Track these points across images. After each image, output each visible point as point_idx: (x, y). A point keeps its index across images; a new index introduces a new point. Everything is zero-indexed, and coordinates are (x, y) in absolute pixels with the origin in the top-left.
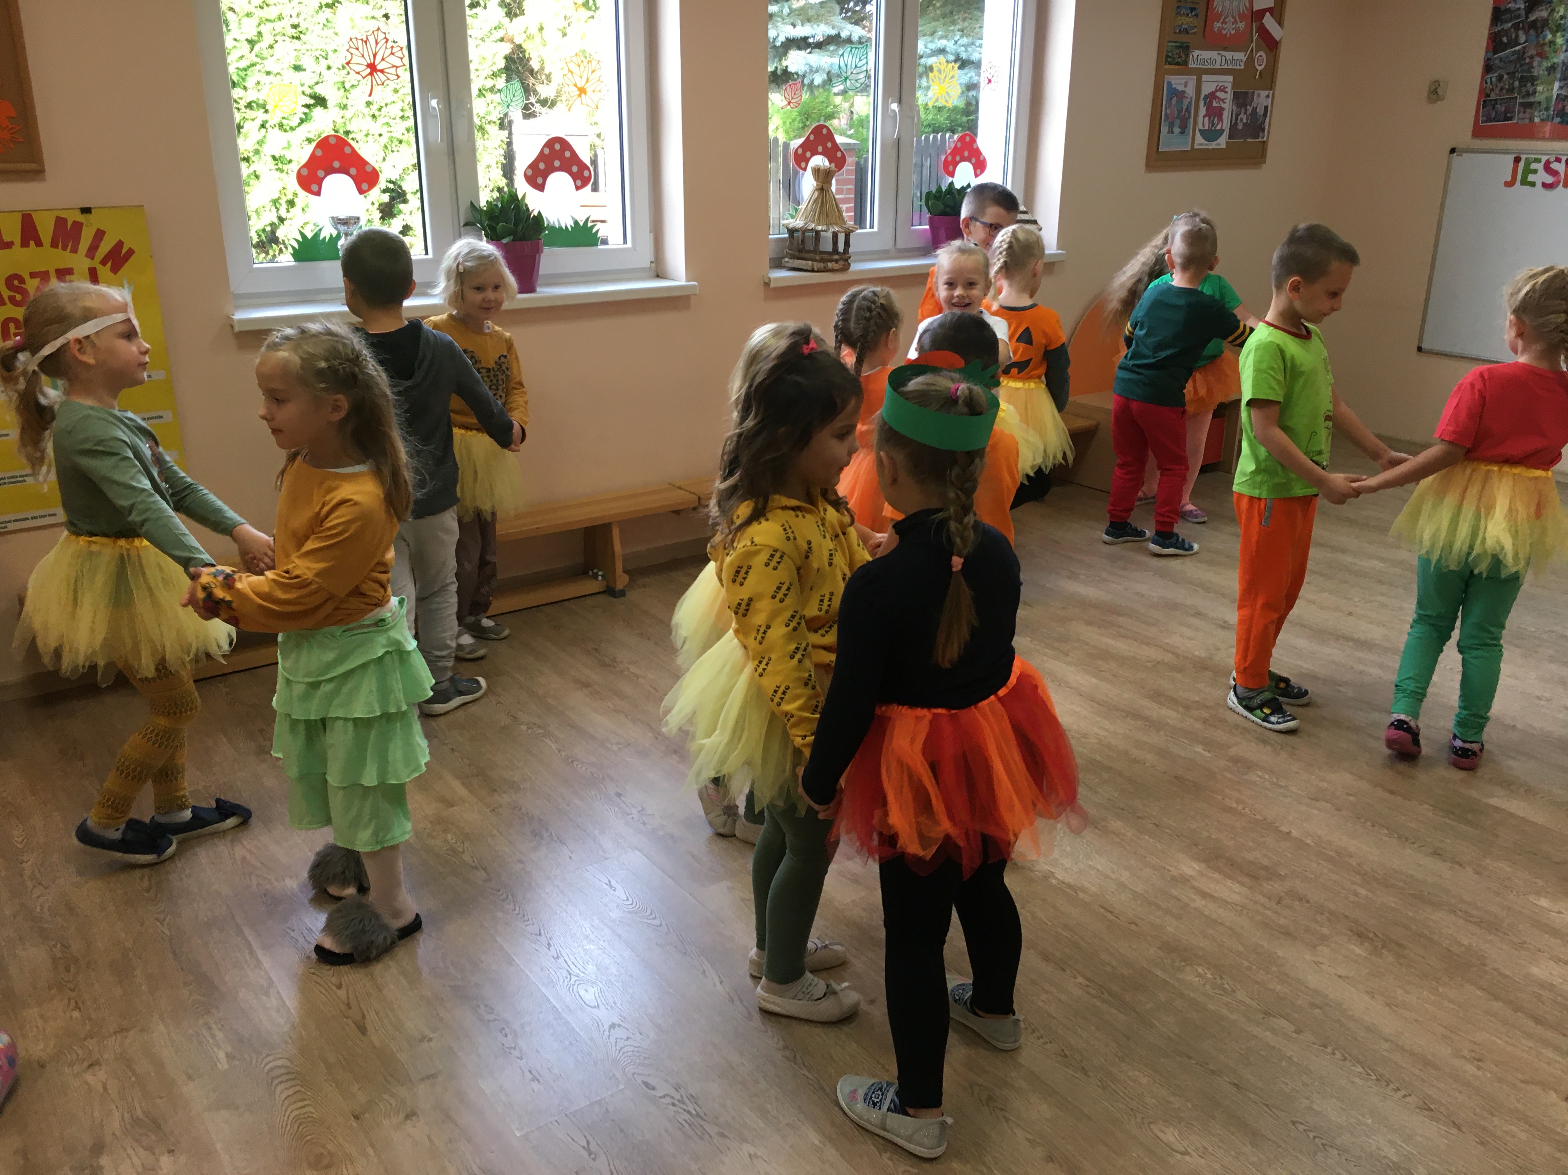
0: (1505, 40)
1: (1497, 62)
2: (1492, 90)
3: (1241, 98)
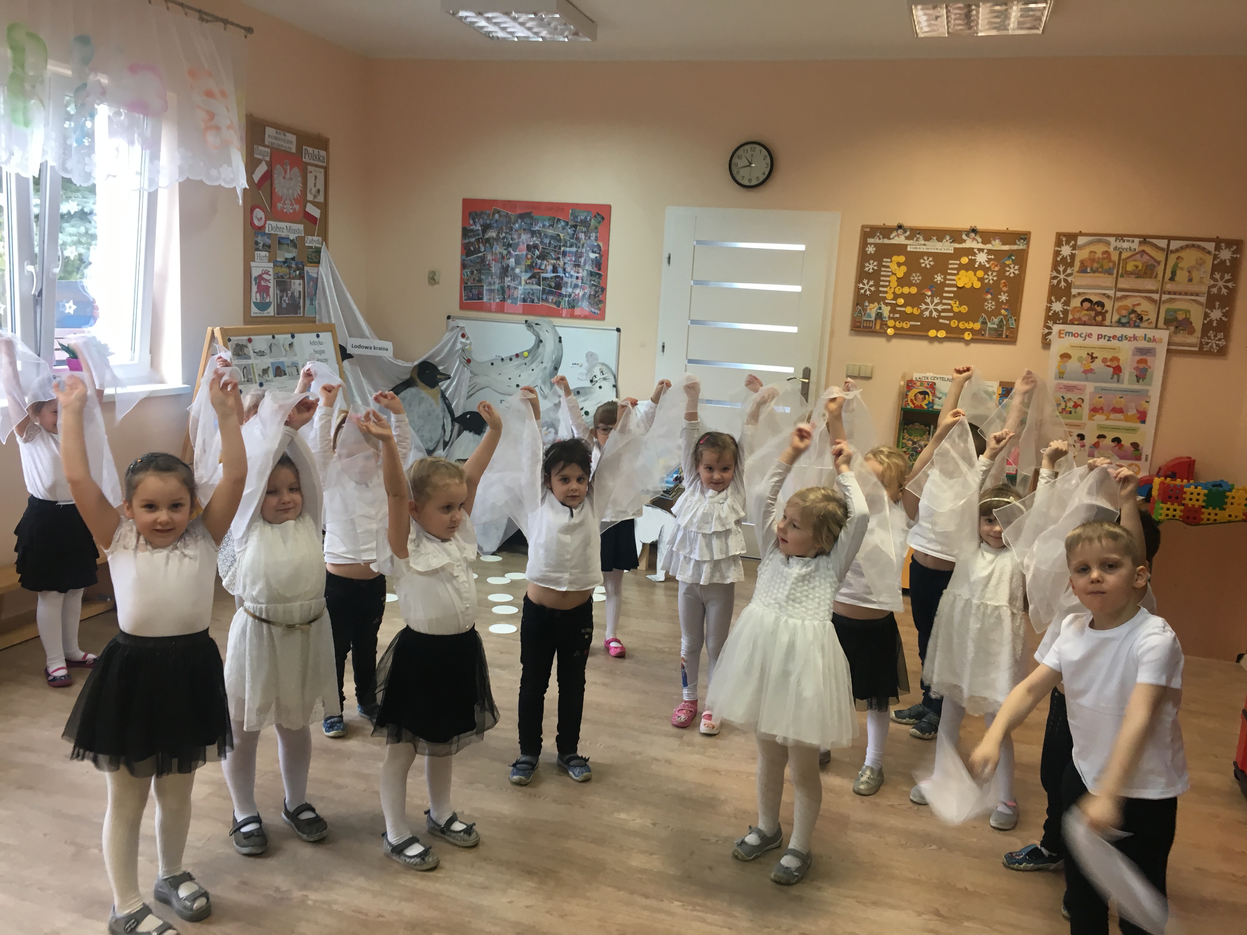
0: (472, 248)
1: (469, 262)
2: (468, 280)
3: (282, 285)
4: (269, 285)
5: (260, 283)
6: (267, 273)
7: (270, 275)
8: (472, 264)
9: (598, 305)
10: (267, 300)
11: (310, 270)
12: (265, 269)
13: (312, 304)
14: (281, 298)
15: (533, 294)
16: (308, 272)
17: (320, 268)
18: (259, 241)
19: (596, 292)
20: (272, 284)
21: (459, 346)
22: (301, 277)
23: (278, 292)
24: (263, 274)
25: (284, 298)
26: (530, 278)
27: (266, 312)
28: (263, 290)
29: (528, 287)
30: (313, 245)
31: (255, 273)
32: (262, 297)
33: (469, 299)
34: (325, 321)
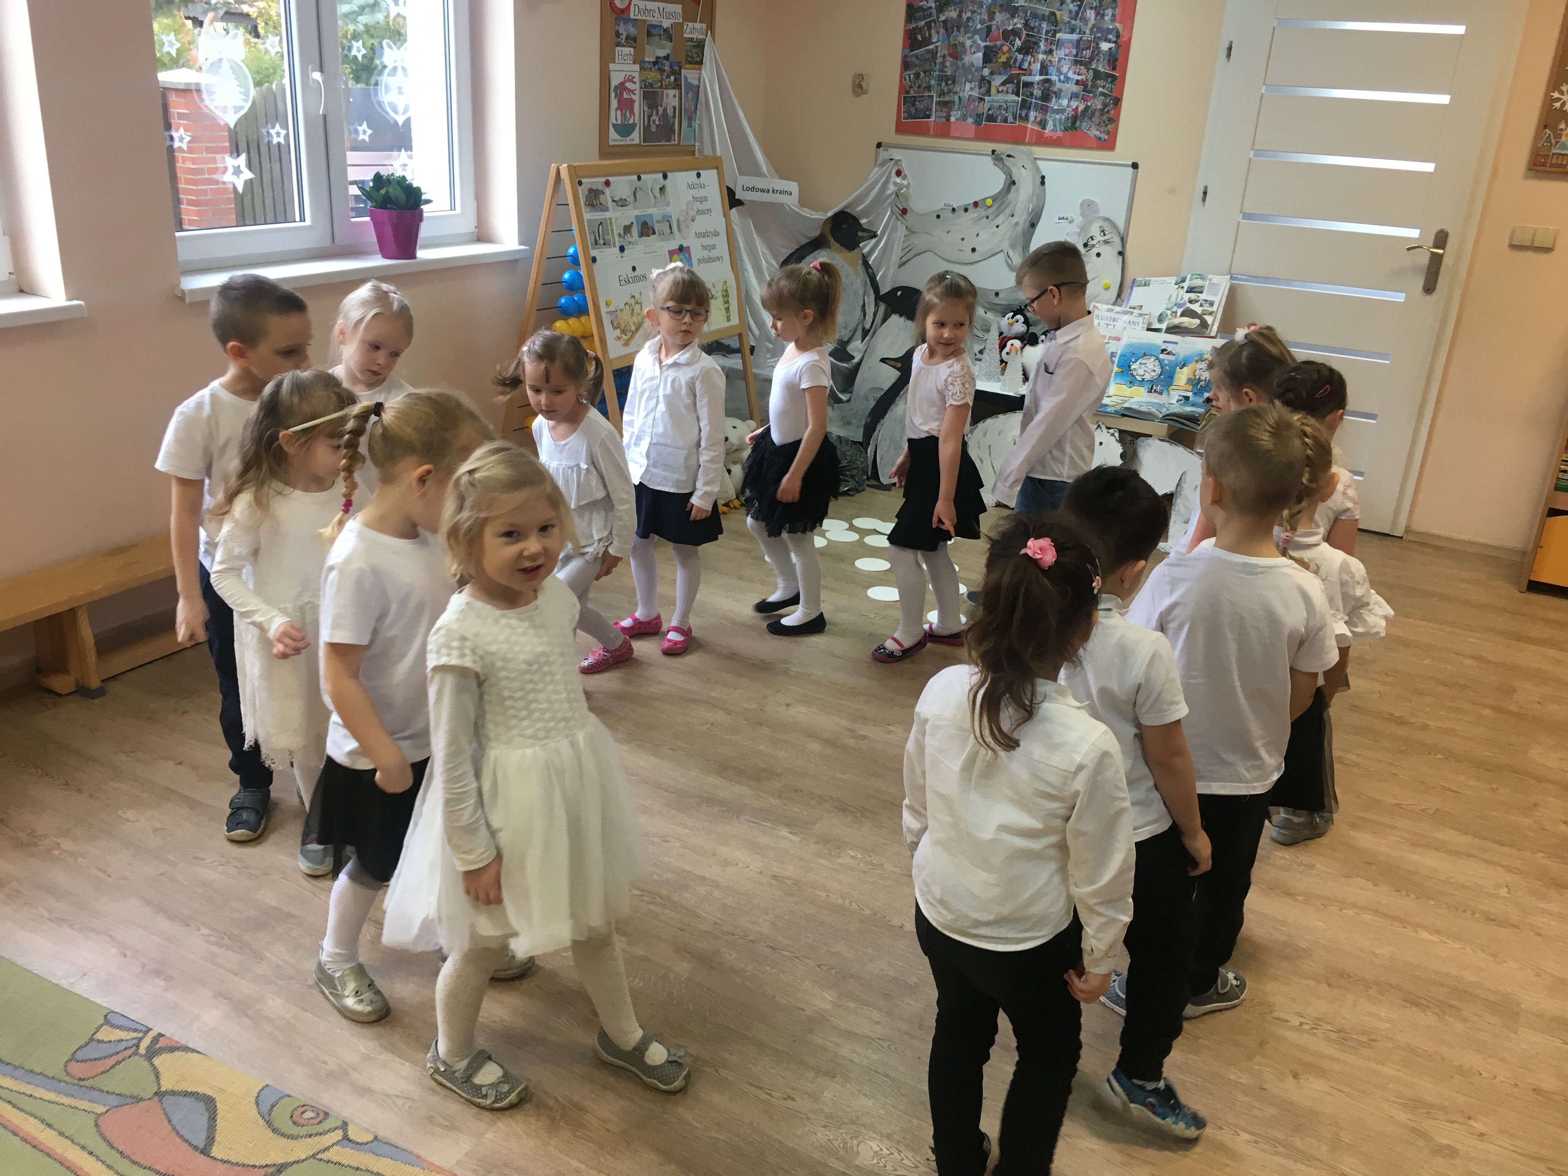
0: (919, 38)
1: (914, 59)
2: (911, 87)
3: (651, 98)
4: (633, 97)
5: (621, 94)
6: (631, 80)
7: (635, 83)
8: (917, 62)
9: (1106, 125)
10: (631, 122)
11: (689, 74)
12: (629, 74)
13: (690, 126)
14: (649, 117)
15: (1006, 110)
16: (686, 77)
17: (703, 72)
18: (620, 32)
19: (1105, 105)
20: (637, 98)
21: (892, 188)
22: (677, 85)
23: (646, 109)
24: (625, 81)
25: (654, 117)
26: (1004, 84)
27: (628, 138)
28: (626, 105)
29: (1001, 97)
30: (694, 36)
31: (616, 80)
32: (624, 115)
33: (911, 116)
34: (708, 152)
